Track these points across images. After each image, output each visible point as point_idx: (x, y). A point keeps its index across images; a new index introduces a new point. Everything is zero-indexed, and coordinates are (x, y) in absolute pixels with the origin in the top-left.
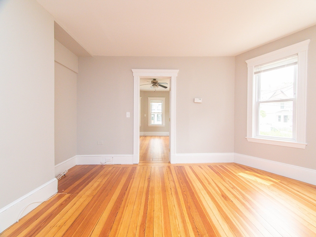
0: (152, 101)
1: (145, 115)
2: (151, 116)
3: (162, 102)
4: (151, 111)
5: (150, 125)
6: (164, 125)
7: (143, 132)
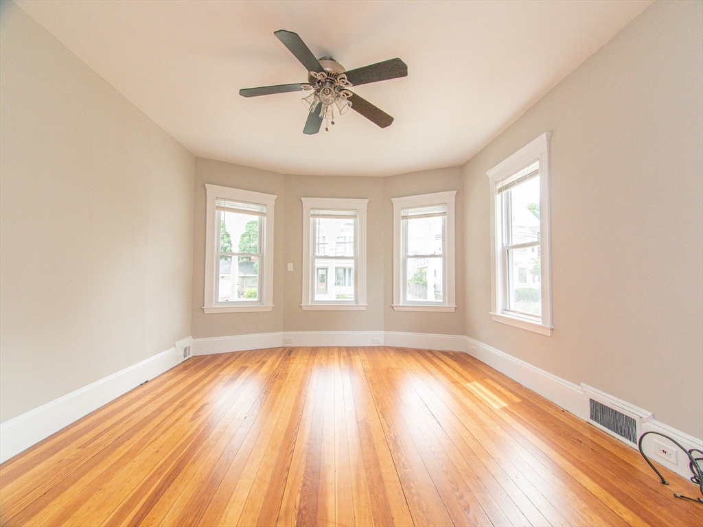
0: (317, 212)
1: (290, 267)
2: (313, 263)
3: (354, 217)
4: (314, 251)
5: (307, 304)
6: (363, 303)
7: (281, 333)
